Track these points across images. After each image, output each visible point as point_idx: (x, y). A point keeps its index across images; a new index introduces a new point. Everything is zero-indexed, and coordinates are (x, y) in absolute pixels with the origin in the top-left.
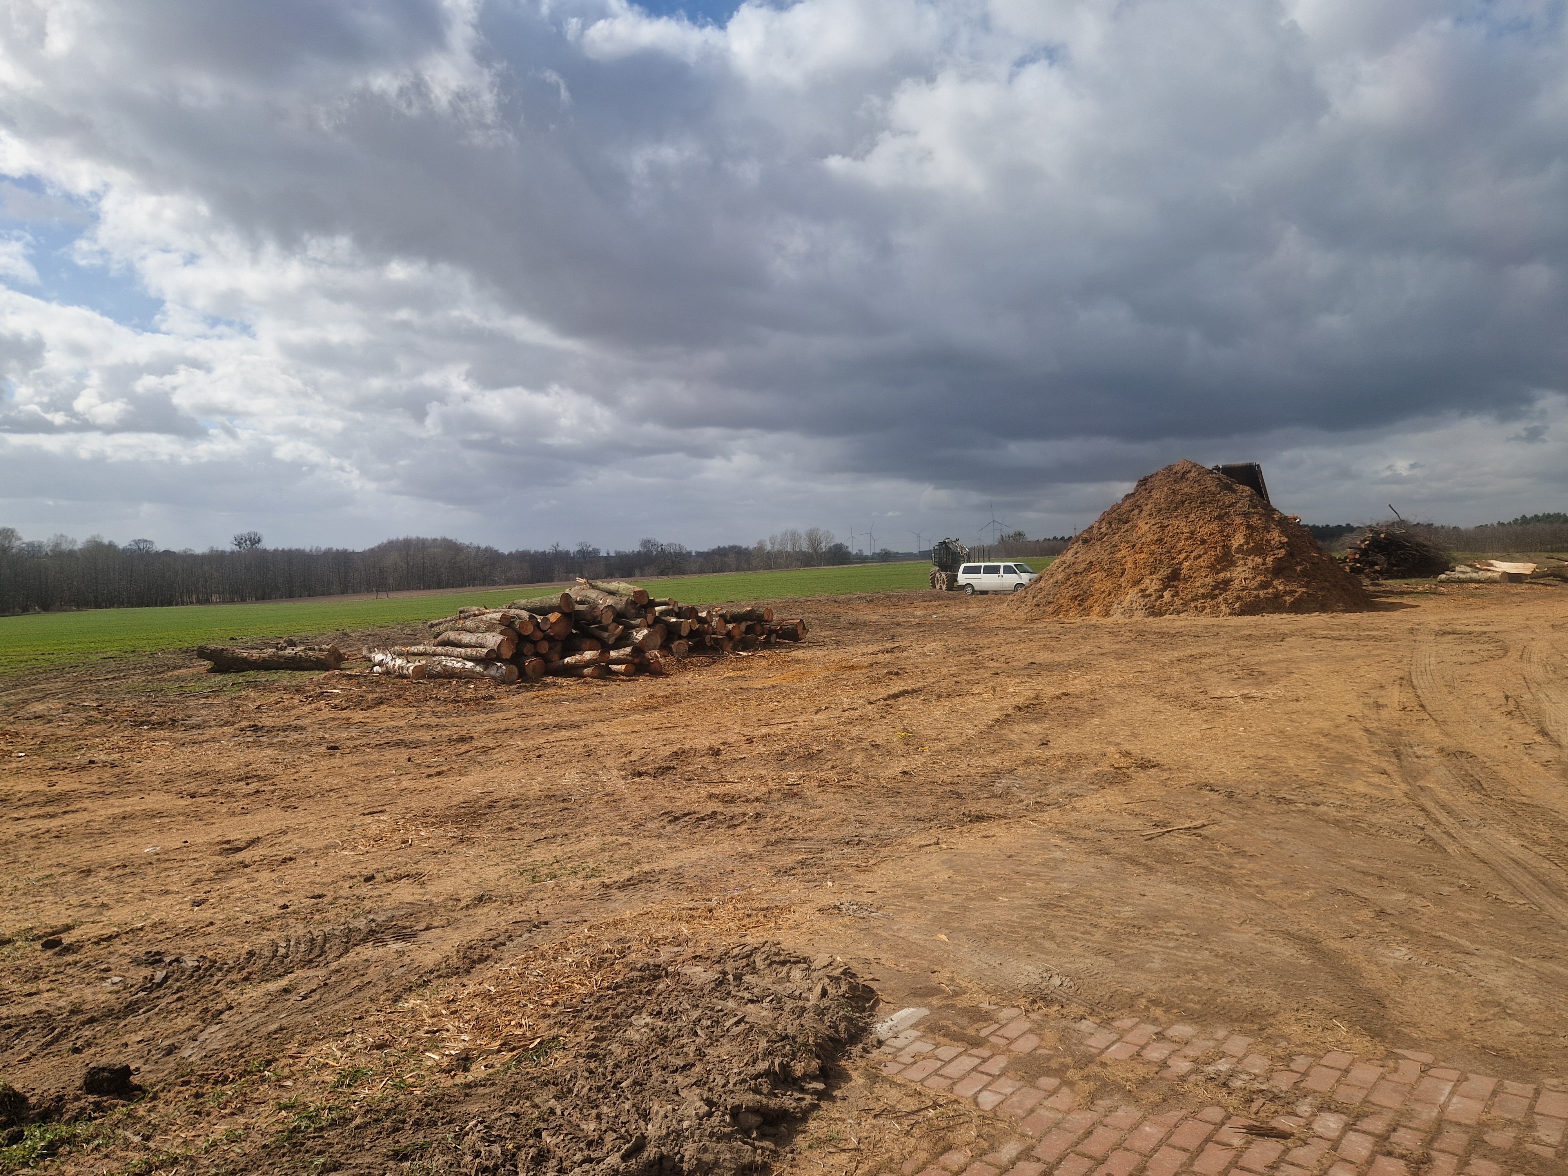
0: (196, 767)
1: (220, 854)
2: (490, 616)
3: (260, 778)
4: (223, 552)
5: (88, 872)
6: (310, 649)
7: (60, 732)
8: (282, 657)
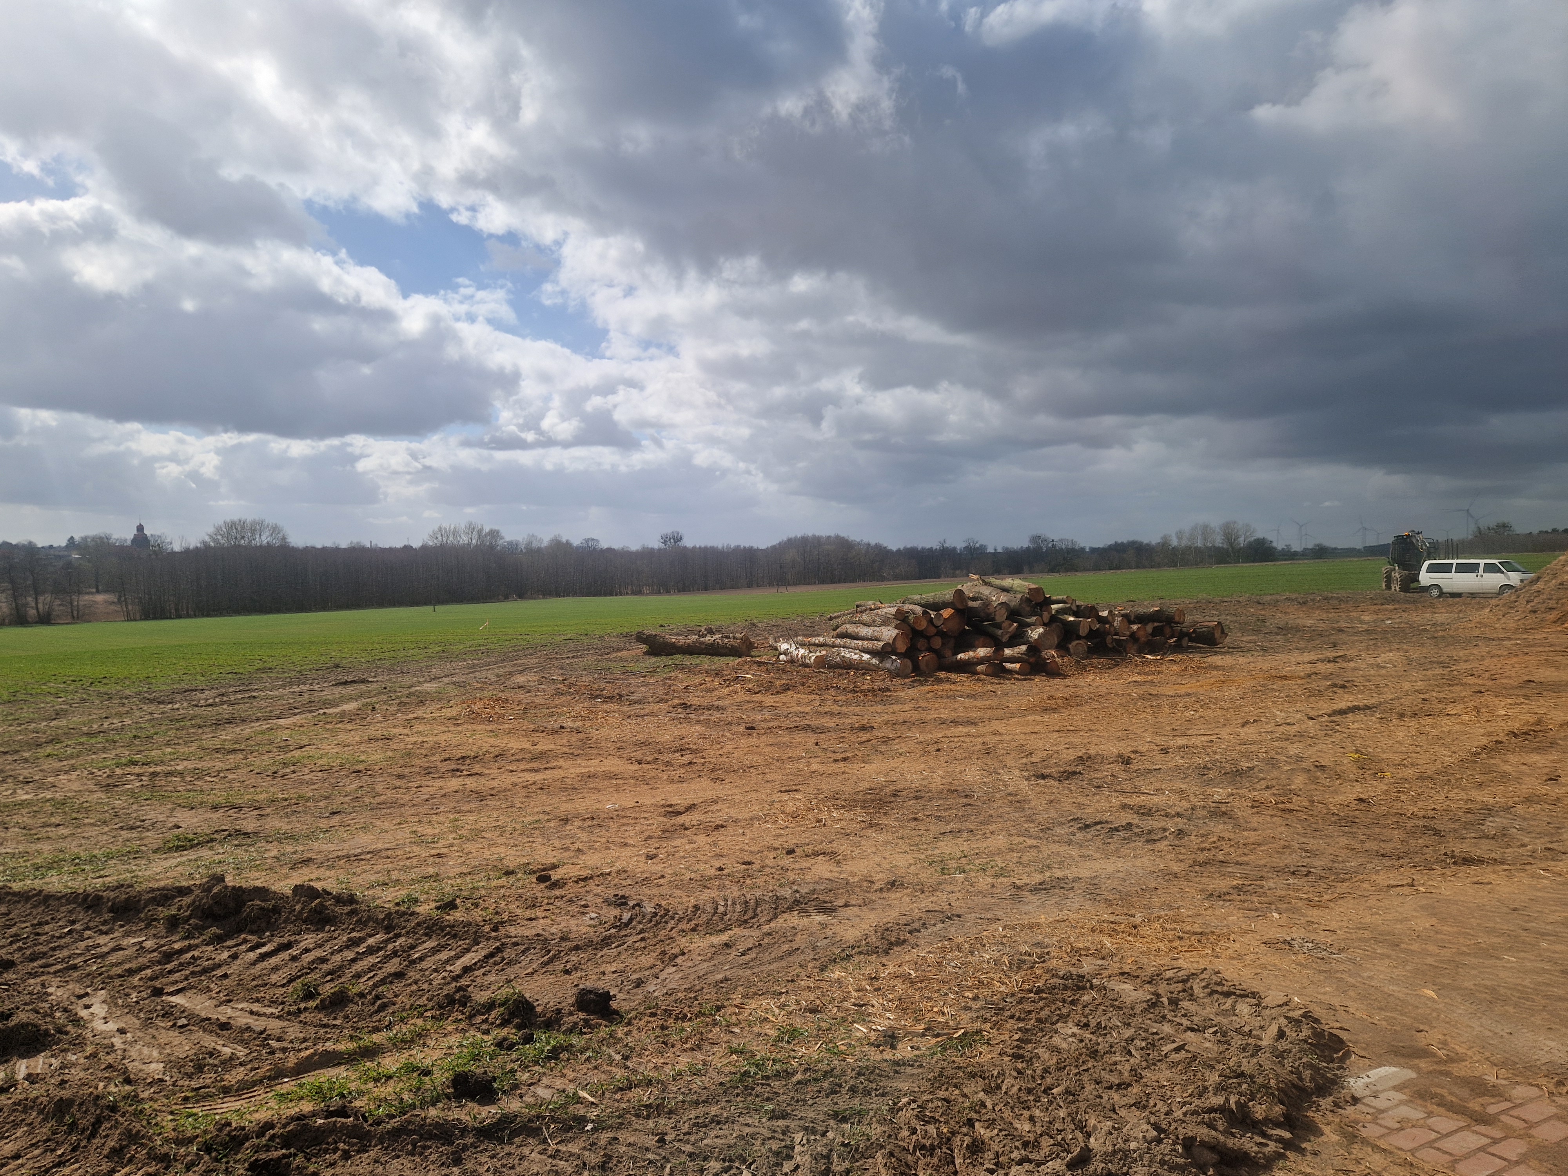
0: (640, 737)
1: (665, 816)
2: (885, 610)
3: (693, 752)
4: (652, 549)
5: (566, 821)
6: (726, 637)
7: (538, 700)
8: (703, 643)
